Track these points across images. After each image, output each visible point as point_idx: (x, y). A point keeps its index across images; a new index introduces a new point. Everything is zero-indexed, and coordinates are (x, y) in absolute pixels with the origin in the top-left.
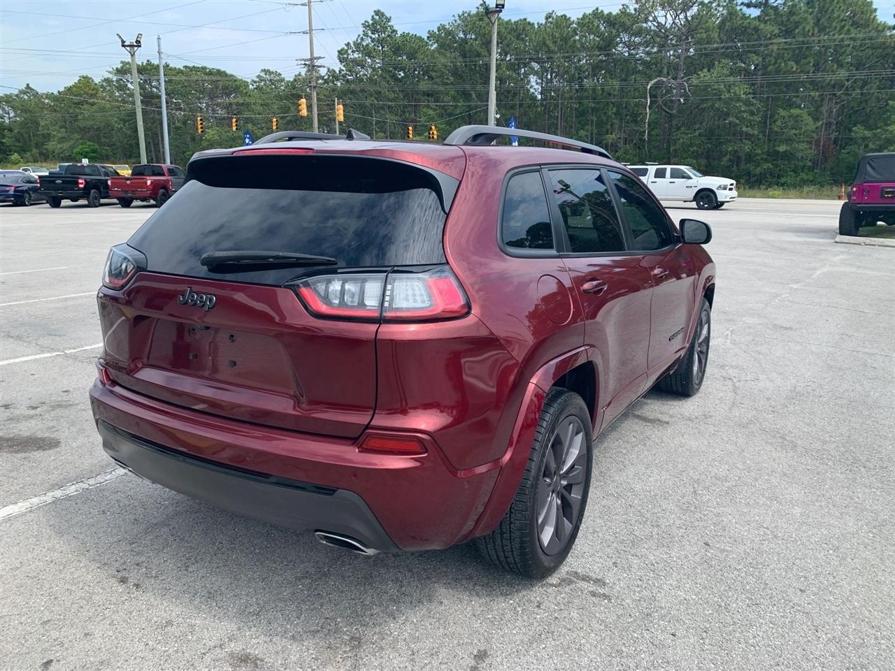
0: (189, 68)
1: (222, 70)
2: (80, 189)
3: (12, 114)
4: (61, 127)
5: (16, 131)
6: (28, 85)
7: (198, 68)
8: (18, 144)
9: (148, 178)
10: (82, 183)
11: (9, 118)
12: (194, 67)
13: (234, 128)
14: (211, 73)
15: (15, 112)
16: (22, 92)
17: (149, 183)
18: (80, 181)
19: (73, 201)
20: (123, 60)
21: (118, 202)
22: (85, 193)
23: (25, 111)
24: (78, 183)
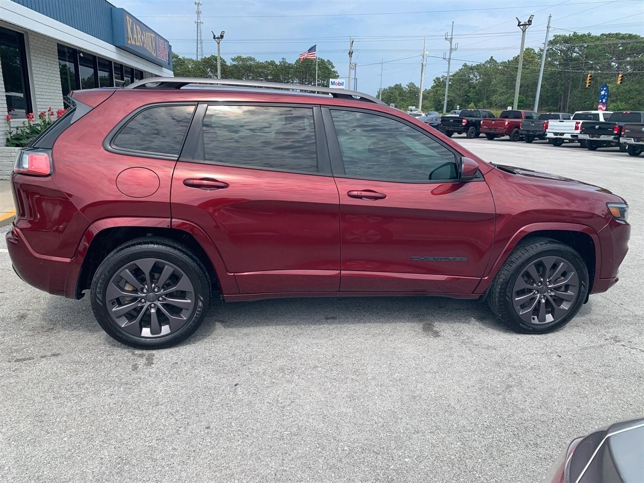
0: (605, 35)
1: (634, 34)
2: (463, 126)
3: (478, 78)
4: (504, 85)
5: (477, 88)
6: (492, 57)
7: (613, 34)
8: (476, 97)
9: (507, 120)
10: (465, 122)
11: (476, 80)
12: (609, 34)
13: (619, 82)
14: (623, 37)
15: (480, 76)
16: (487, 62)
17: (506, 123)
18: (464, 121)
19: (459, 134)
20: (555, 34)
21: (485, 136)
22: (466, 129)
23: (485, 75)
24: (462, 122)
